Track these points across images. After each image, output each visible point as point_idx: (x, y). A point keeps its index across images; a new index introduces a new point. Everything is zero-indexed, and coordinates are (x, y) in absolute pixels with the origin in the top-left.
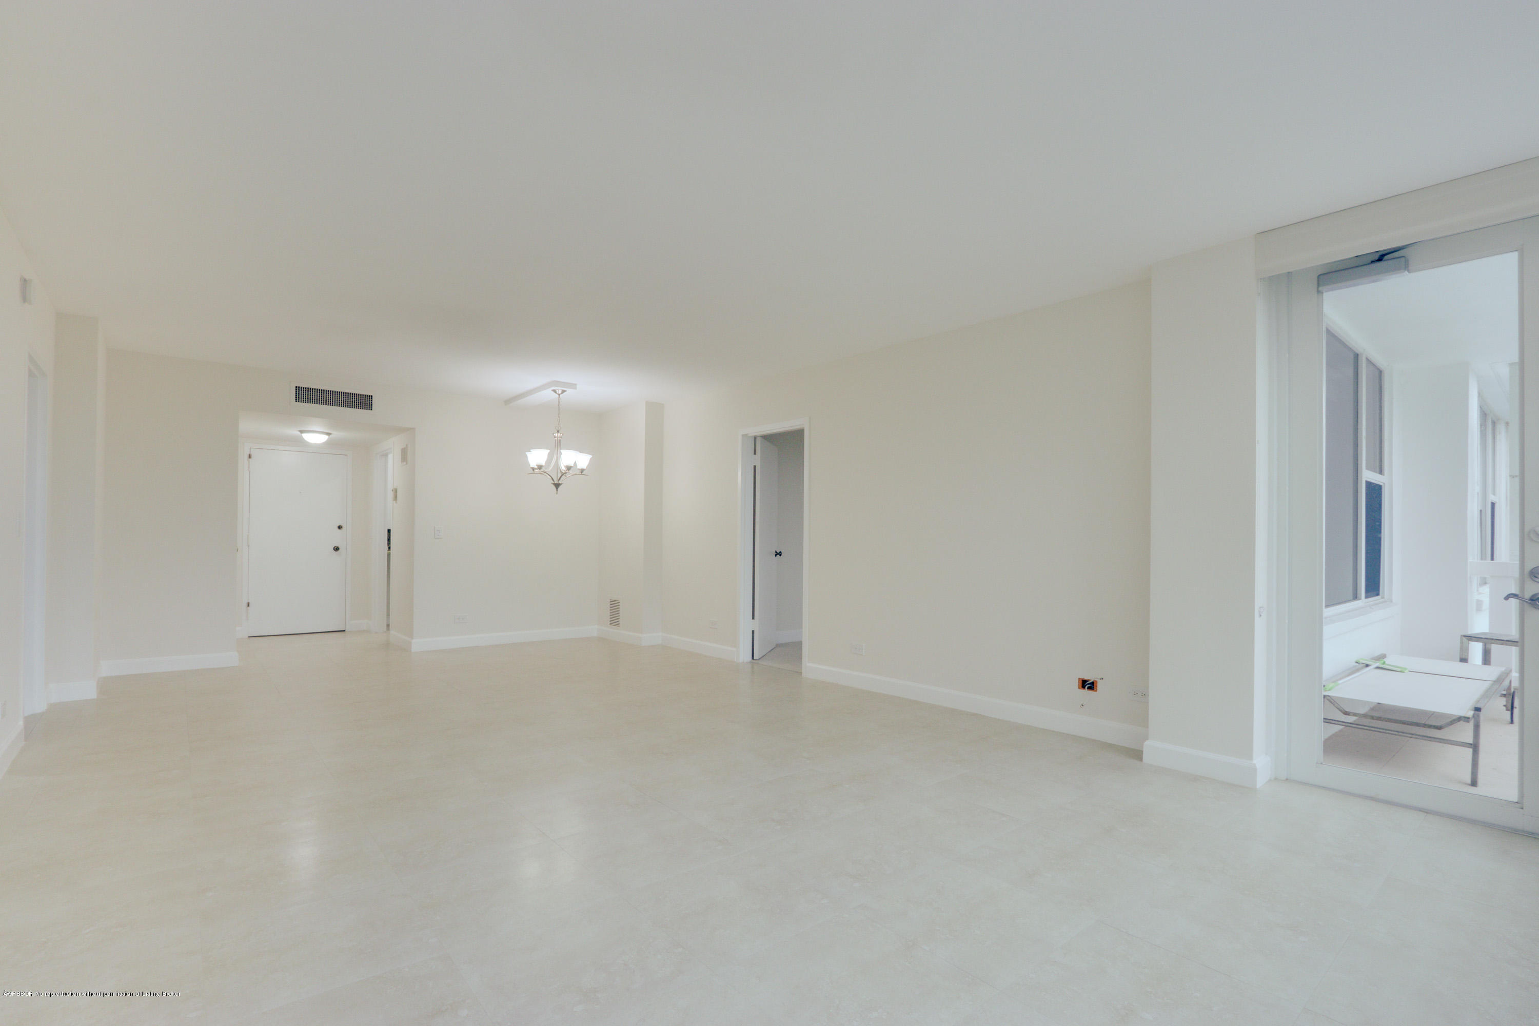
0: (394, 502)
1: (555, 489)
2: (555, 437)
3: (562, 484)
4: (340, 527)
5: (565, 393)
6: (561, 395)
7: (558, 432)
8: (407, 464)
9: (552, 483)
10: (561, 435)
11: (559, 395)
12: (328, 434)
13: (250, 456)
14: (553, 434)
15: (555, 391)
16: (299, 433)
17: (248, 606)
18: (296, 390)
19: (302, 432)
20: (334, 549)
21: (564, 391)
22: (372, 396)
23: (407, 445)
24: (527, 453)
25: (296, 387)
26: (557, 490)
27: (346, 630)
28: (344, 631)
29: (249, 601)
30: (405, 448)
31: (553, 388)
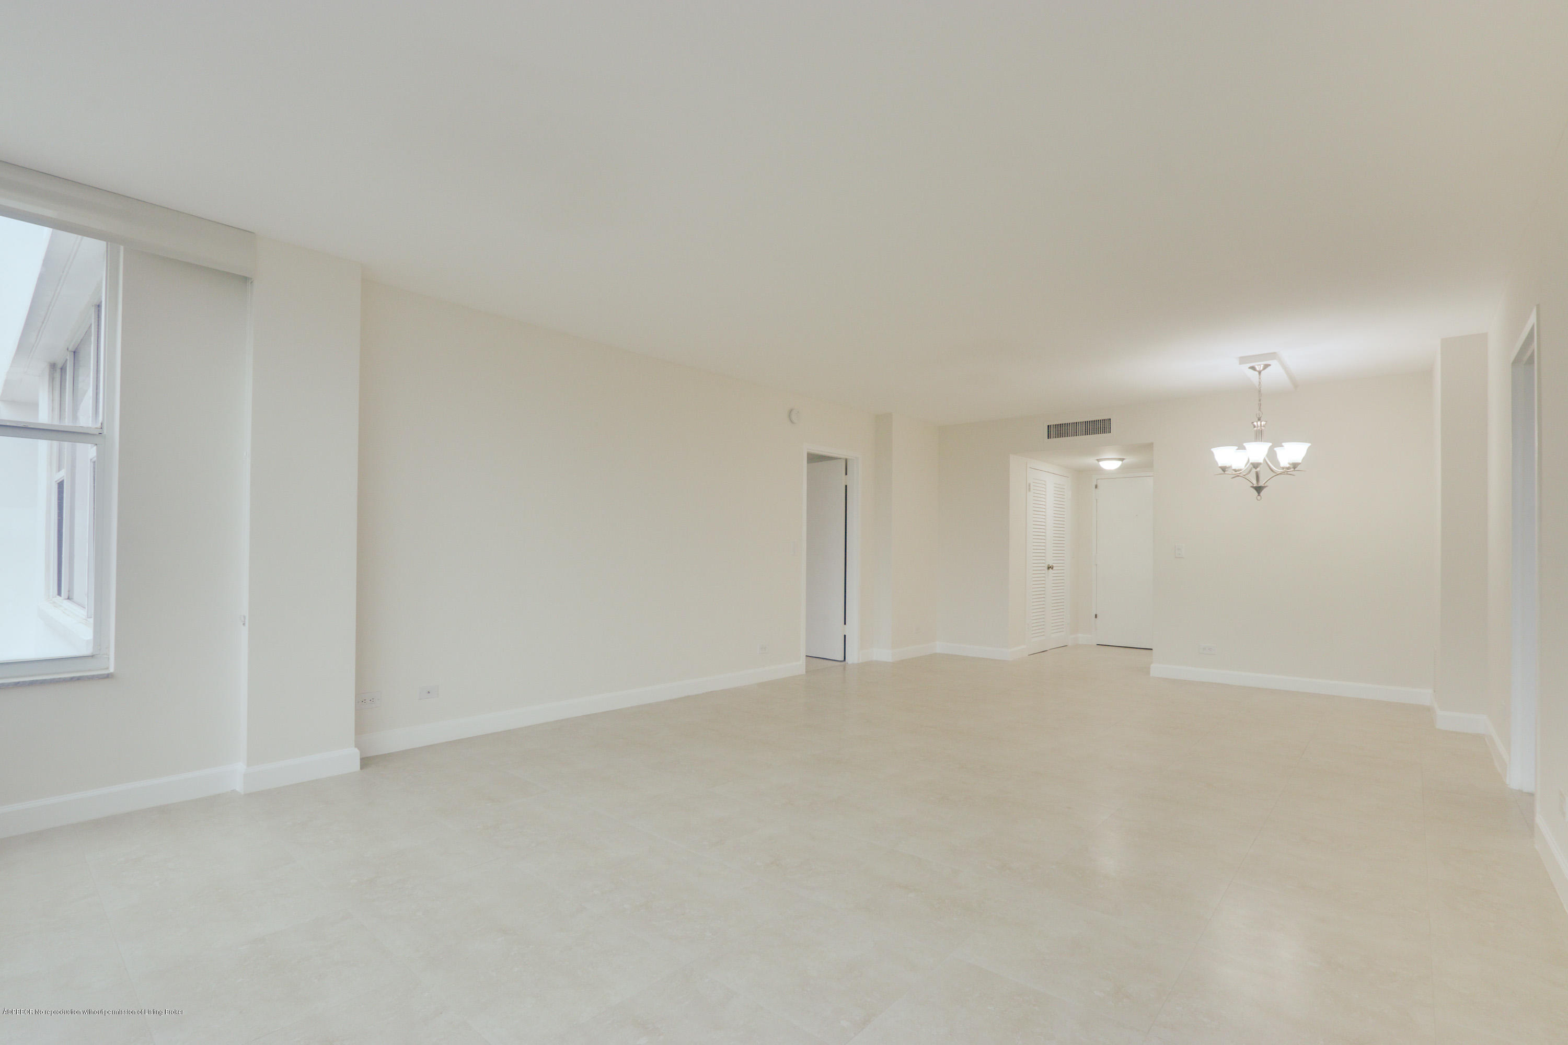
1: (1256, 493)
2: (1255, 427)
3: (1265, 487)
5: (1269, 369)
6: (1262, 372)
7: (1259, 419)
9: (1252, 487)
10: (1264, 423)
11: (1260, 372)
12: (1122, 460)
13: (1096, 487)
14: (1253, 423)
15: (1253, 368)
16: (1097, 462)
19: (1098, 460)
21: (1266, 366)
24: (1212, 450)
25: (1048, 426)
26: (1259, 495)
31: (1252, 365)
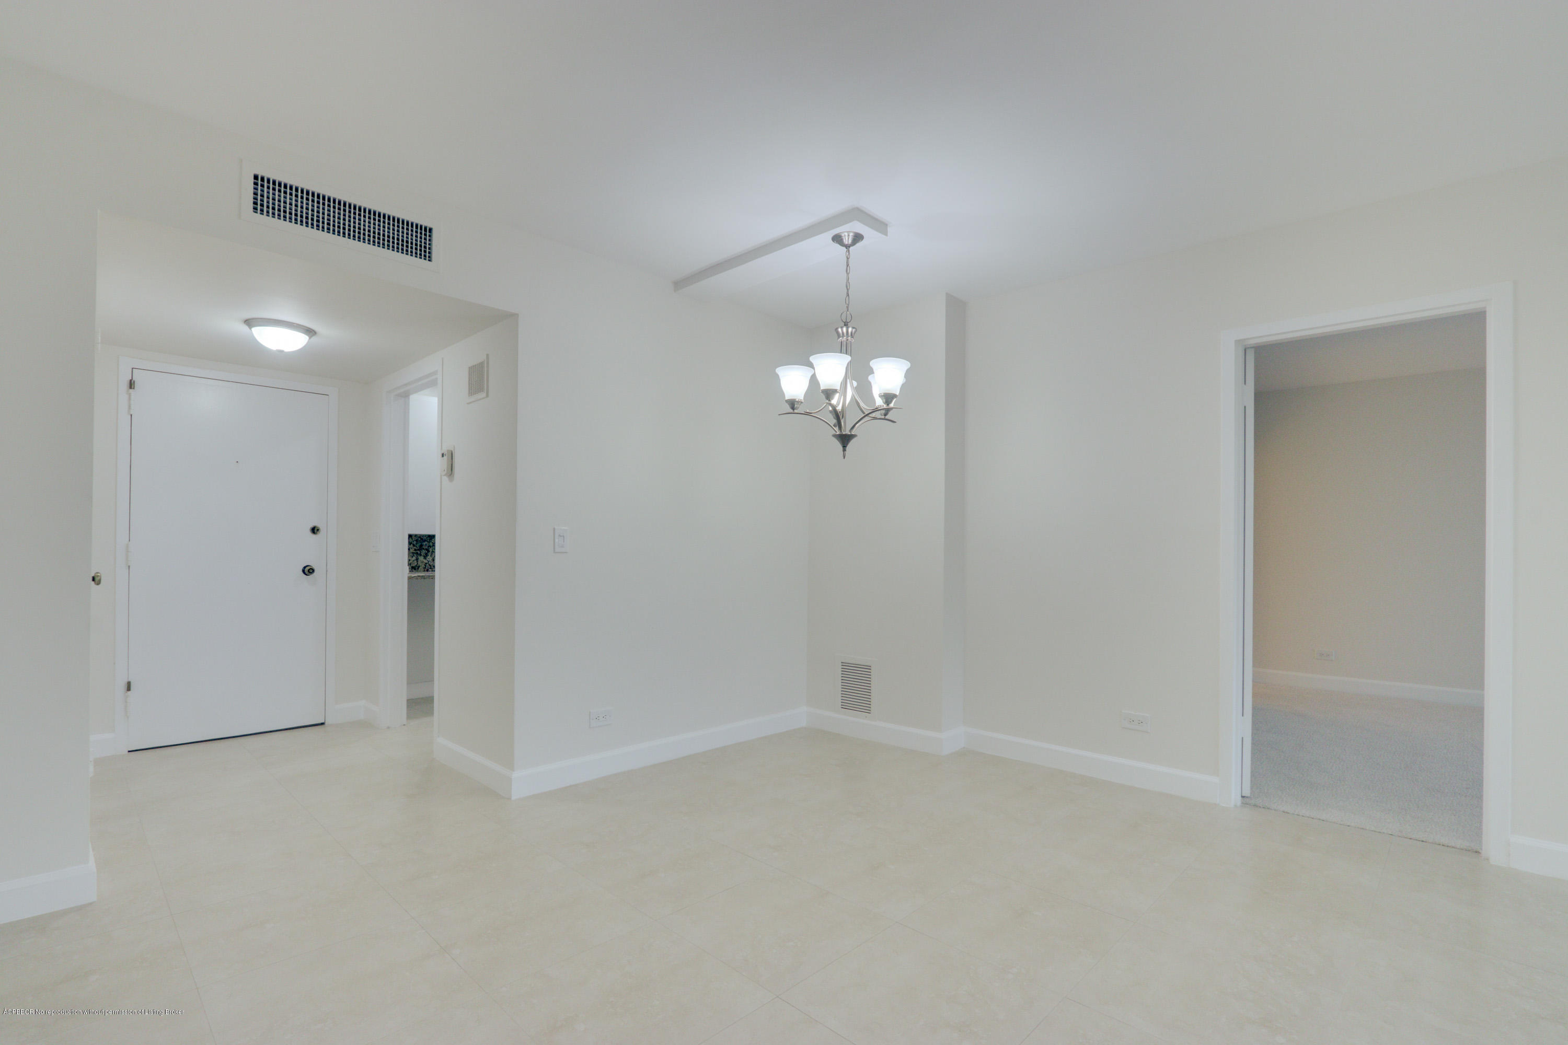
0: (445, 479)
1: (839, 447)
2: (840, 333)
4: (314, 530)
5: (862, 240)
7: (846, 325)
8: (487, 396)
9: (834, 436)
10: (854, 330)
11: (847, 246)
12: (310, 332)
13: (131, 385)
15: (837, 239)
16: (244, 328)
17: (129, 689)
18: (256, 184)
19: (249, 323)
20: (303, 571)
21: (858, 238)
22: (431, 230)
23: (488, 355)
25: (256, 177)
26: (844, 450)
27: (326, 723)
28: (323, 724)
29: (130, 680)
30: (481, 364)
31: (833, 232)
